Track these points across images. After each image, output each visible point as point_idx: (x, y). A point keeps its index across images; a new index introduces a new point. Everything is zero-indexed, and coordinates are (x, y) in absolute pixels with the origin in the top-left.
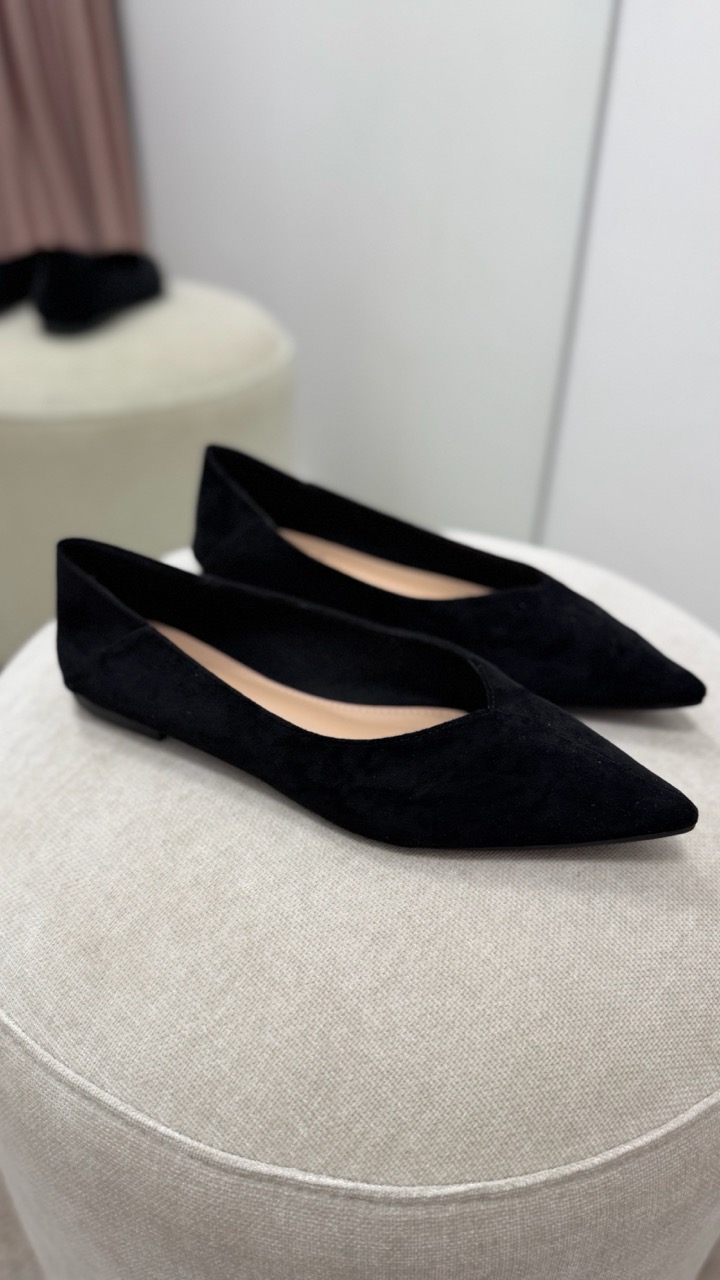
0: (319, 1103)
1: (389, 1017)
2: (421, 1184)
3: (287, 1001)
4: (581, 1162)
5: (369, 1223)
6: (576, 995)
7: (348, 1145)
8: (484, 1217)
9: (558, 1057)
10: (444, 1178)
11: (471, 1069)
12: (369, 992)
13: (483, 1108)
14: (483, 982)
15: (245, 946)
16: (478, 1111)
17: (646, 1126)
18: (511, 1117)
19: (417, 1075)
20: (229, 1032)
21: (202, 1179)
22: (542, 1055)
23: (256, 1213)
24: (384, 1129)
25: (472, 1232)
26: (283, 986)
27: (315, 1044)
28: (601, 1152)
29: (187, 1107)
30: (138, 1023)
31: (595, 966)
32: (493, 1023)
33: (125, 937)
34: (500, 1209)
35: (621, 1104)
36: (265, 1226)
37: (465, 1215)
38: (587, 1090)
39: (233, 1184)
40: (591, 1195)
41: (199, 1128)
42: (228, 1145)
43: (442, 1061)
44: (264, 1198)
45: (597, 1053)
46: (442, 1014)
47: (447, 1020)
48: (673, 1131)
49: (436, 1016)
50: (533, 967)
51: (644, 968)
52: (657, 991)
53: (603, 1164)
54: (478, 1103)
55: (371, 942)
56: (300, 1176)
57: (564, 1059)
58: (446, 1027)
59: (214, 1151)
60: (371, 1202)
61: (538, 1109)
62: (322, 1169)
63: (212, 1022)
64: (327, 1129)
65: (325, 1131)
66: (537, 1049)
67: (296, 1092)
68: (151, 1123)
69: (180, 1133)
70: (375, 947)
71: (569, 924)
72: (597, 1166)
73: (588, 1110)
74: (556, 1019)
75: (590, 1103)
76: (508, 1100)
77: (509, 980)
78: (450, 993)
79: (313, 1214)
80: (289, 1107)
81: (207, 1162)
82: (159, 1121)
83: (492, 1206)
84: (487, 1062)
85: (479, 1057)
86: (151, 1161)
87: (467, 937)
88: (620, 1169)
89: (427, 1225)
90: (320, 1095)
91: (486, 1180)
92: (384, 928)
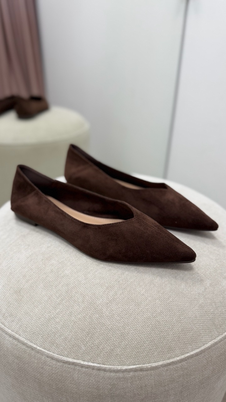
0: (89, 339)
1: (112, 312)
2: (121, 365)
3: (79, 307)
4: (173, 359)
5: (104, 379)
6: (171, 305)
7: (98, 352)
8: (142, 377)
9: (166, 325)
10: (129, 363)
11: (137, 328)
12: (105, 304)
13: (141, 341)
14: (142, 301)
15: (66, 290)
16: (140, 341)
17: (194, 348)
18: (150, 344)
19: (120, 330)
20: (61, 316)
21: (51, 364)
22: (160, 324)
23: (68, 376)
24: (109, 347)
25: (138, 382)
26: (78, 302)
27: (88, 320)
28: (180, 356)
29: (46, 340)
30: (32, 314)
31: (177, 297)
32: (145, 314)
33: (29, 288)
34: (147, 374)
35: (186, 340)
36: (71, 380)
37: (136, 376)
38: (175, 335)
39: (61, 366)
40: (176, 370)
41: (50, 347)
42: (59, 353)
43: (128, 326)
44: (71, 370)
45: (178, 324)
46: (128, 311)
47: (130, 313)
48: (203, 350)
49: (127, 311)
50: (157, 297)
51: (193, 298)
52: (197, 305)
53: (180, 360)
54: (140, 339)
55: (106, 289)
56: (82, 362)
57: (167, 325)
58: (130, 315)
59: (55, 355)
60: (105, 371)
61: (159, 341)
62: (89, 360)
63: (55, 313)
64: (91, 347)
65: (91, 348)
66: (159, 322)
67: (82, 335)
68: (35, 346)
69: (44, 349)
70: (108, 290)
71: (169, 284)
72: (178, 360)
73: (175, 342)
74: (165, 313)
75: (176, 339)
76: (149, 338)
77: (150, 301)
78: (131, 304)
79: (86, 376)
80: (79, 340)
81: (52, 358)
82: (37, 345)
83: (145, 373)
84: (143, 326)
85: (140, 324)
86: (35, 359)
87: (137, 287)
88: (186, 362)
89: (123, 379)
90: (89, 336)
91: (142, 364)
92: (110, 285)
